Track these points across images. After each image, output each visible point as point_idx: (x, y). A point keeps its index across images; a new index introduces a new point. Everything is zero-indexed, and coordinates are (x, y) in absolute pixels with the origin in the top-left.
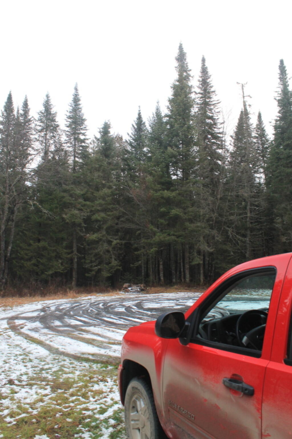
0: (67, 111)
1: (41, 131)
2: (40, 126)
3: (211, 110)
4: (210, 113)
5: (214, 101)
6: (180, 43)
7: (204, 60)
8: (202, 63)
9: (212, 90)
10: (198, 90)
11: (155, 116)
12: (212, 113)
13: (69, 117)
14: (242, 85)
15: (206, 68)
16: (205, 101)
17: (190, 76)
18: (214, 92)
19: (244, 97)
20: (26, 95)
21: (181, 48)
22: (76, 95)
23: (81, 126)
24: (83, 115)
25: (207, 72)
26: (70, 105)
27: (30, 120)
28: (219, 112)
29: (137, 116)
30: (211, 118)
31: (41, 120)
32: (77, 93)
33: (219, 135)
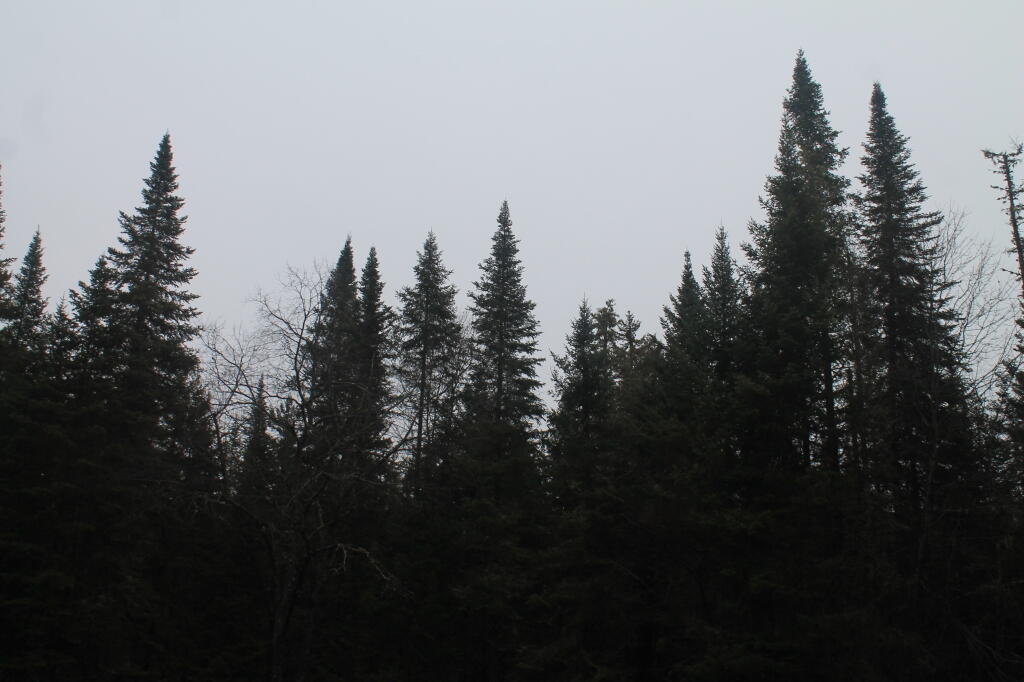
0: (477, 284)
6: (798, 60)
7: (878, 99)
8: (873, 110)
13: (480, 301)
14: (1005, 157)
15: (890, 120)
17: (836, 151)
18: (917, 189)
20: (373, 249)
21: (801, 72)
22: (504, 237)
23: (517, 325)
24: (523, 291)
25: (893, 133)
26: (485, 265)
27: (381, 318)
29: (680, 283)
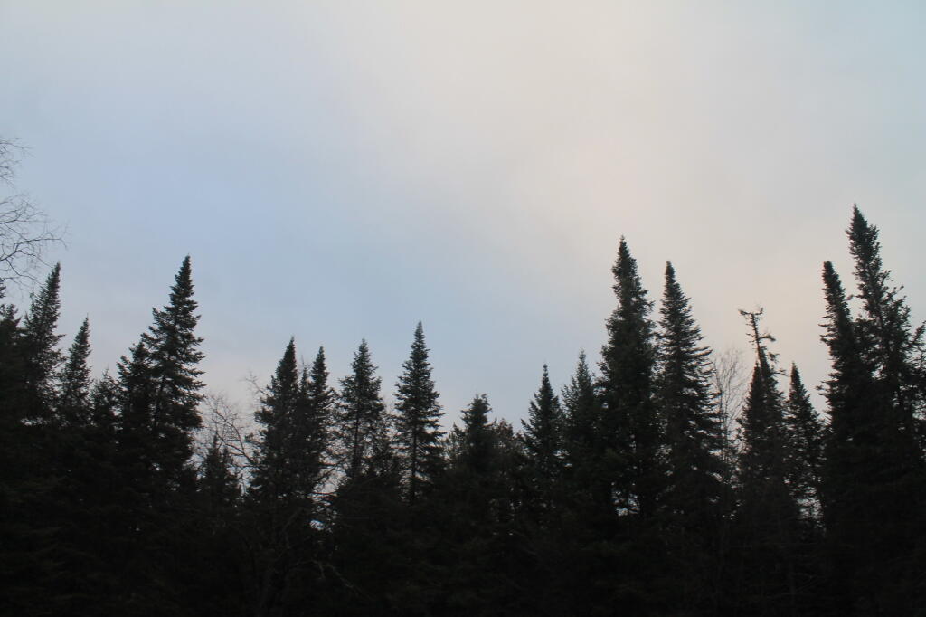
0: (401, 378)
1: (346, 418)
2: (346, 407)
3: (692, 368)
4: (690, 375)
5: (697, 350)
6: (621, 242)
7: (670, 272)
8: (667, 278)
9: (692, 327)
10: (662, 330)
11: (577, 386)
12: (696, 375)
13: (404, 390)
14: (753, 315)
15: (677, 286)
16: (678, 351)
17: (646, 303)
18: (696, 331)
19: (758, 340)
20: (321, 348)
21: (623, 250)
22: (418, 346)
23: (427, 408)
24: (432, 385)
25: (679, 294)
26: (406, 365)
27: (326, 397)
28: (708, 372)
29: (540, 386)
30: (695, 385)
31: (347, 396)
32: (422, 342)
33: (713, 419)
